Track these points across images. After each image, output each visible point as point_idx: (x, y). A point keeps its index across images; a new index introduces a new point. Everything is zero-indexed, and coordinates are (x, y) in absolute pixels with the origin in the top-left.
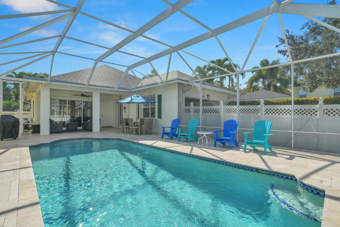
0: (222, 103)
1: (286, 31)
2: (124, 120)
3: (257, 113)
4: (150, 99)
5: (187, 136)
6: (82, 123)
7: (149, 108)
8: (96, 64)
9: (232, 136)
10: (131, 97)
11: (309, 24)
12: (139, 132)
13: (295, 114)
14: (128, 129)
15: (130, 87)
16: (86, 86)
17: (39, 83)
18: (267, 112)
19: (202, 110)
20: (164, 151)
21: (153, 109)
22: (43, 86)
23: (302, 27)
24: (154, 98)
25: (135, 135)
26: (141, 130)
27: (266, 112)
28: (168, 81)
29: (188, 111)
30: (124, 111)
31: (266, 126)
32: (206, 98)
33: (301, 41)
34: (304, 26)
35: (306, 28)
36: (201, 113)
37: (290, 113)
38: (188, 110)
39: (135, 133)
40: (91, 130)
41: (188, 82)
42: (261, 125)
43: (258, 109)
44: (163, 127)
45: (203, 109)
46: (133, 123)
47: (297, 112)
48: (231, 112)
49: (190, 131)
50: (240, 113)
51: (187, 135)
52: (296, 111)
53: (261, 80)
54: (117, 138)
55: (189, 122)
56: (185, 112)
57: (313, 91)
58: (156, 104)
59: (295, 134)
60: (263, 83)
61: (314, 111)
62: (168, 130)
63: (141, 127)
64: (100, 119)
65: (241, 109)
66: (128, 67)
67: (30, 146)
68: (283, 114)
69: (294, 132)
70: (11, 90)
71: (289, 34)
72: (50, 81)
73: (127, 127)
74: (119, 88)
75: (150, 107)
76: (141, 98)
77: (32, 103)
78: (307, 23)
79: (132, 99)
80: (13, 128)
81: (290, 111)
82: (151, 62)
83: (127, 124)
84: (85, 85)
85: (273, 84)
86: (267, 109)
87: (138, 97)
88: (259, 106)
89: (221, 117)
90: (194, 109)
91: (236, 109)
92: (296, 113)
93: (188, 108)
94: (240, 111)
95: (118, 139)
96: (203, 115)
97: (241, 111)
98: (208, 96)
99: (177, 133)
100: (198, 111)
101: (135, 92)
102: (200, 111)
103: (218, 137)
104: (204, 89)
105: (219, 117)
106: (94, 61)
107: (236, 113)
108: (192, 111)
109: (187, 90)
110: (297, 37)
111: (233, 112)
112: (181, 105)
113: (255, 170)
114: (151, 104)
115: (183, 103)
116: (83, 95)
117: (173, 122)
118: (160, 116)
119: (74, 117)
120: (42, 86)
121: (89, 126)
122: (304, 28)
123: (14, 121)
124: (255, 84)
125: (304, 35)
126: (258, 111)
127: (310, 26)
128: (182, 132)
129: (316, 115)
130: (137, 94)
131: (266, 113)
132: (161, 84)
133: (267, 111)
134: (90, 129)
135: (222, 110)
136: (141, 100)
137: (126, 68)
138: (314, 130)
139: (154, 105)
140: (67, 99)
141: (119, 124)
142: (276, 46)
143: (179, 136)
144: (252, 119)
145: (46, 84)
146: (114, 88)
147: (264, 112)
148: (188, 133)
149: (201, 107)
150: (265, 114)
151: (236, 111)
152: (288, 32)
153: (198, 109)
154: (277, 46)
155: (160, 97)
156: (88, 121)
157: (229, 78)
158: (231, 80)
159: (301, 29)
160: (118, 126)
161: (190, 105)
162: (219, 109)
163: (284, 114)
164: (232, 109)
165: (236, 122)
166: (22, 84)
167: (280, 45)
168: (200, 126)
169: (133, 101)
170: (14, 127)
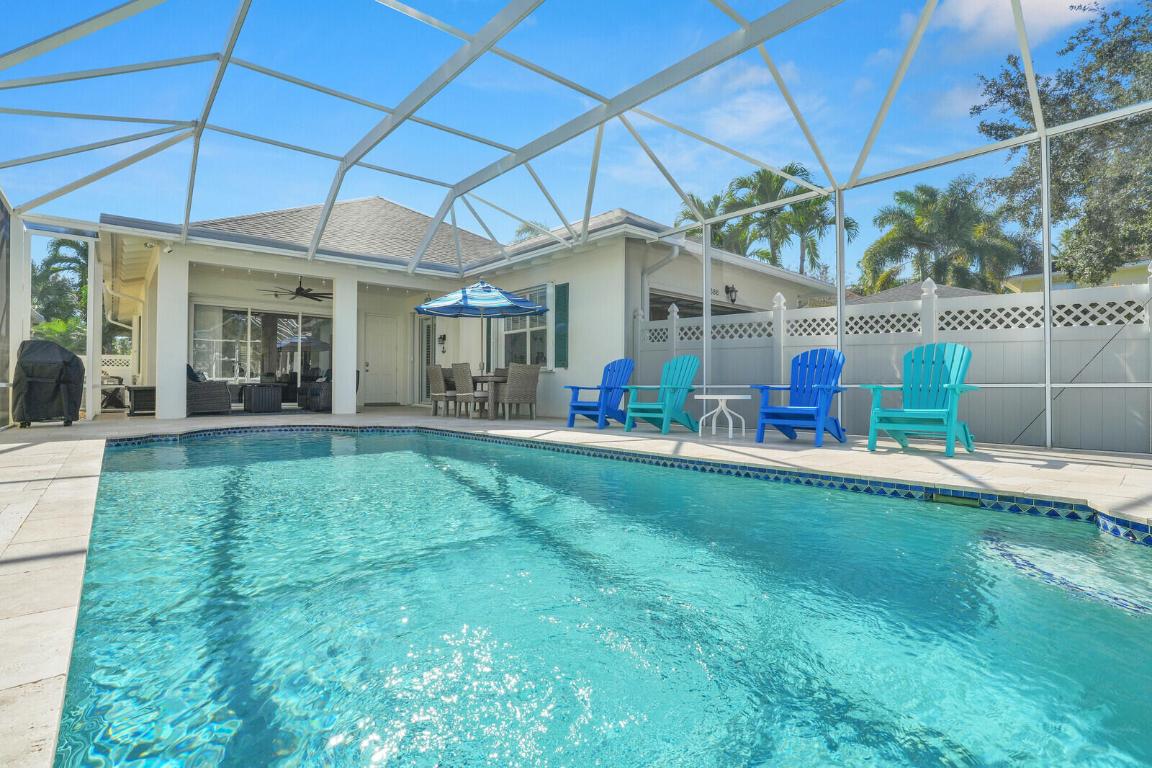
0: (783, 300)
1: (1009, 59)
2: (441, 374)
3: (910, 330)
4: (528, 299)
5: (659, 411)
6: (299, 386)
7: (525, 333)
8: (346, 171)
9: (822, 398)
10: (464, 292)
11: (1091, 33)
12: (490, 412)
13: (1055, 325)
14: (451, 404)
15: (460, 263)
16: (309, 256)
17: (153, 240)
18: (948, 324)
19: (710, 329)
20: (578, 453)
21: (539, 338)
22: (166, 250)
23: (1066, 46)
24: (543, 297)
25: (477, 421)
26: (496, 404)
27: (943, 324)
28: (589, 229)
29: (659, 336)
30: (439, 348)
31: (948, 364)
32: (723, 298)
33: (1066, 91)
34: (1075, 41)
35: (1079, 49)
36: (706, 339)
37: (1037, 320)
38: (661, 333)
39: (476, 414)
40: (327, 409)
41: (661, 234)
42: (930, 362)
43: (915, 315)
44: (573, 388)
45: (714, 327)
46: (471, 381)
47: (1065, 315)
48: (814, 330)
49: (668, 395)
50: (847, 333)
51: (660, 407)
52: (1061, 313)
53: (914, 251)
54: (415, 425)
55: (666, 366)
56: (649, 342)
57: (1105, 279)
58: (551, 316)
59: (1057, 394)
60: (921, 261)
61: (1130, 310)
62: (591, 397)
63: (497, 393)
64: (358, 372)
65: (852, 319)
66: (453, 187)
67: (112, 440)
68: (1008, 326)
69: (1054, 385)
70: (69, 290)
71: (1017, 68)
72: (189, 235)
73: (449, 393)
74: (421, 265)
75: (528, 330)
76: (496, 293)
77: (135, 329)
78: (1084, 31)
79: (465, 298)
80: (62, 386)
81: (1037, 314)
82: (530, 162)
83: (450, 386)
84: (305, 250)
85: (954, 266)
86: (948, 313)
87: (487, 290)
88: (920, 302)
89: (780, 349)
90: (682, 329)
91: (832, 320)
92: (1061, 319)
93: (658, 324)
94: (847, 324)
95: (419, 430)
96: (713, 349)
97: (852, 324)
98: (729, 290)
99: (621, 407)
100: (697, 333)
101: (476, 278)
102: (702, 333)
103: (772, 408)
104: (717, 263)
105: (771, 349)
106: (337, 164)
107: (832, 334)
108: (675, 334)
109: (658, 266)
110: (1047, 85)
111: (823, 330)
112: (634, 317)
113: (921, 493)
114: (531, 320)
115: (642, 308)
116: (300, 292)
117: (607, 369)
118: (562, 360)
119: (271, 375)
120: (161, 251)
121: (322, 395)
122: (1072, 48)
123: (64, 362)
124: (888, 267)
125: (1075, 68)
126: (915, 320)
127: (1096, 42)
128: (639, 399)
129: (1139, 322)
130: (482, 283)
131: (945, 326)
132: (568, 245)
133: (948, 318)
134: (322, 404)
135: (784, 326)
136: (497, 298)
137: (447, 190)
138: (1131, 376)
139: (544, 323)
140: (249, 306)
141: (425, 393)
142: (974, 109)
143: (630, 414)
144: (892, 349)
145: (175, 243)
146: (405, 264)
147: (936, 323)
148: (663, 400)
149: (707, 320)
150: (942, 329)
151: (832, 324)
152: (1015, 64)
153: (698, 328)
154: (977, 110)
155: (562, 292)
156: (319, 380)
157: (802, 241)
158: (808, 246)
159: (1062, 53)
160: (421, 400)
161: (668, 313)
162: (770, 324)
163: (1014, 327)
164: (819, 321)
165: (836, 355)
166: (96, 244)
167: (986, 105)
168: (702, 384)
169: (471, 303)
170: (64, 382)
